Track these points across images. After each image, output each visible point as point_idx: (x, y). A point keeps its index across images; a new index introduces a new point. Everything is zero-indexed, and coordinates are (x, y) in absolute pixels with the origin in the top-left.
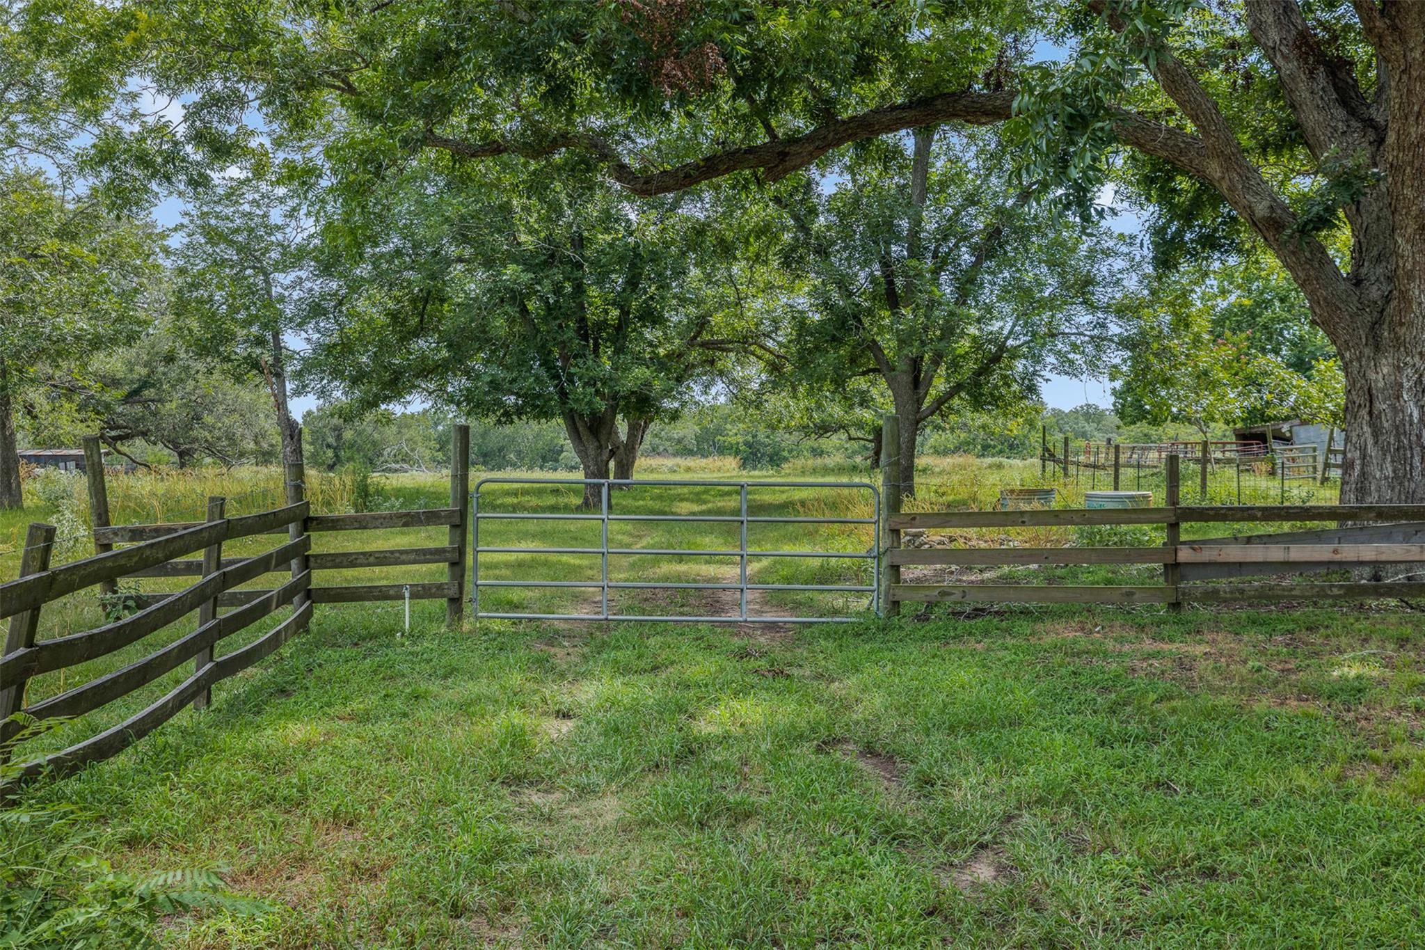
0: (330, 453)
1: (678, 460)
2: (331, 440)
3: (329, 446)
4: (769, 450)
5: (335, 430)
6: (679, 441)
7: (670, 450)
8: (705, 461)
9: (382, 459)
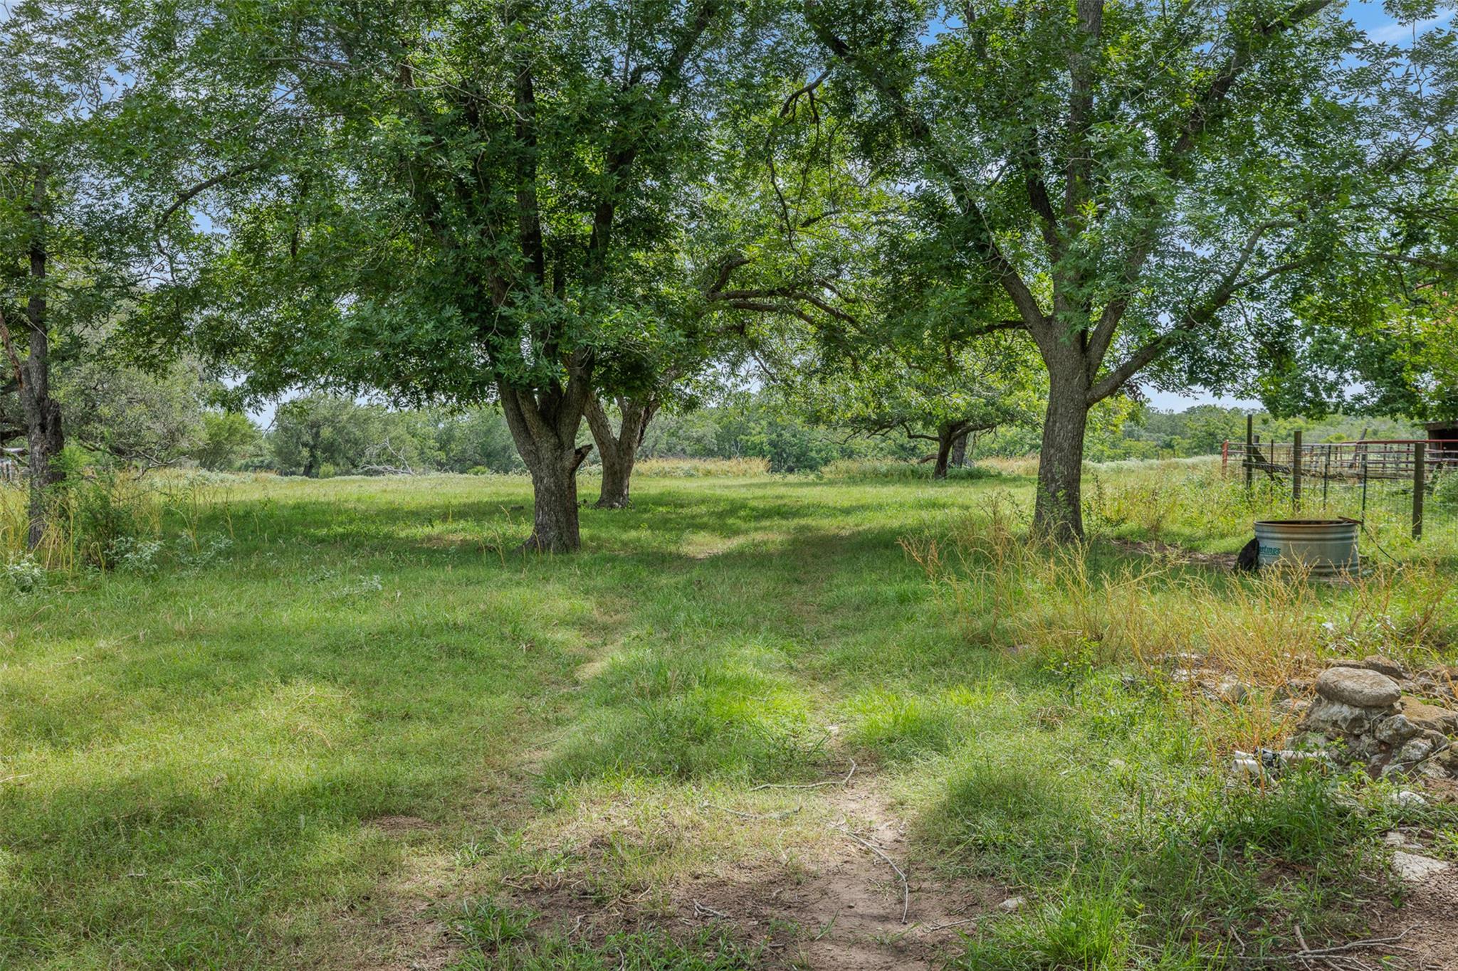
0: (305, 452)
1: (696, 462)
2: (307, 438)
3: (305, 445)
4: (795, 450)
5: (312, 427)
6: (699, 440)
7: (689, 450)
8: (728, 463)
9: (364, 460)
